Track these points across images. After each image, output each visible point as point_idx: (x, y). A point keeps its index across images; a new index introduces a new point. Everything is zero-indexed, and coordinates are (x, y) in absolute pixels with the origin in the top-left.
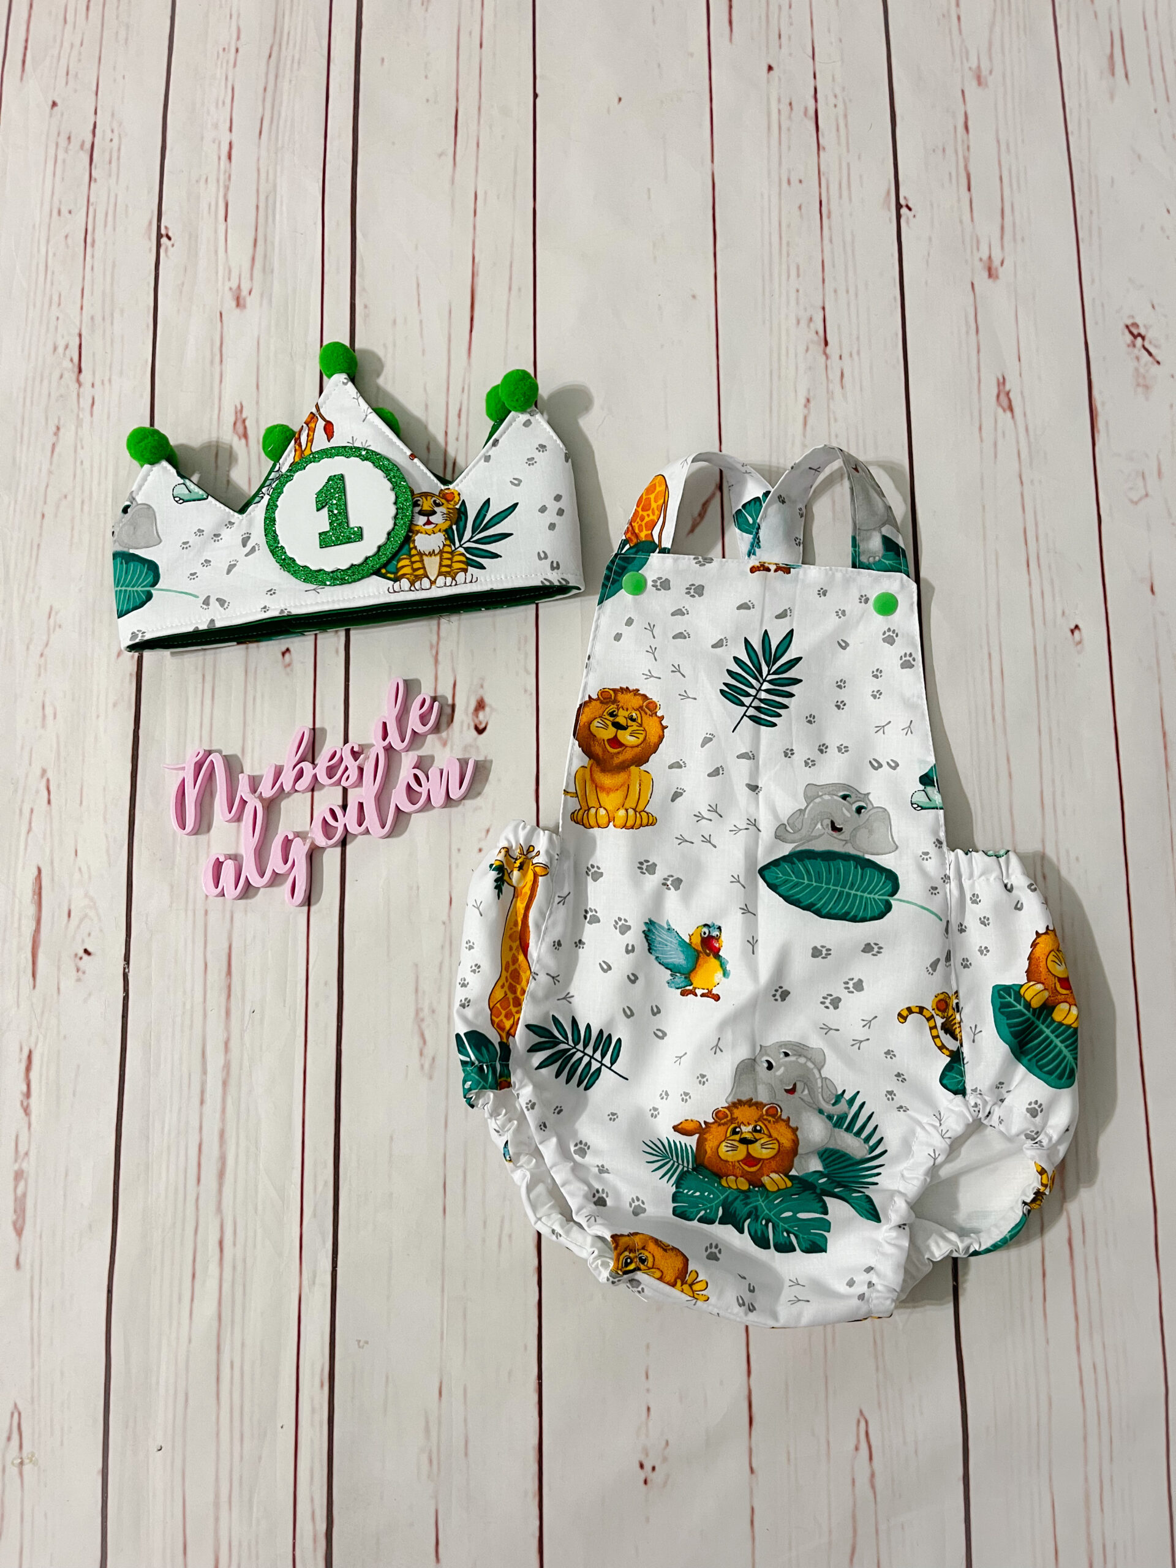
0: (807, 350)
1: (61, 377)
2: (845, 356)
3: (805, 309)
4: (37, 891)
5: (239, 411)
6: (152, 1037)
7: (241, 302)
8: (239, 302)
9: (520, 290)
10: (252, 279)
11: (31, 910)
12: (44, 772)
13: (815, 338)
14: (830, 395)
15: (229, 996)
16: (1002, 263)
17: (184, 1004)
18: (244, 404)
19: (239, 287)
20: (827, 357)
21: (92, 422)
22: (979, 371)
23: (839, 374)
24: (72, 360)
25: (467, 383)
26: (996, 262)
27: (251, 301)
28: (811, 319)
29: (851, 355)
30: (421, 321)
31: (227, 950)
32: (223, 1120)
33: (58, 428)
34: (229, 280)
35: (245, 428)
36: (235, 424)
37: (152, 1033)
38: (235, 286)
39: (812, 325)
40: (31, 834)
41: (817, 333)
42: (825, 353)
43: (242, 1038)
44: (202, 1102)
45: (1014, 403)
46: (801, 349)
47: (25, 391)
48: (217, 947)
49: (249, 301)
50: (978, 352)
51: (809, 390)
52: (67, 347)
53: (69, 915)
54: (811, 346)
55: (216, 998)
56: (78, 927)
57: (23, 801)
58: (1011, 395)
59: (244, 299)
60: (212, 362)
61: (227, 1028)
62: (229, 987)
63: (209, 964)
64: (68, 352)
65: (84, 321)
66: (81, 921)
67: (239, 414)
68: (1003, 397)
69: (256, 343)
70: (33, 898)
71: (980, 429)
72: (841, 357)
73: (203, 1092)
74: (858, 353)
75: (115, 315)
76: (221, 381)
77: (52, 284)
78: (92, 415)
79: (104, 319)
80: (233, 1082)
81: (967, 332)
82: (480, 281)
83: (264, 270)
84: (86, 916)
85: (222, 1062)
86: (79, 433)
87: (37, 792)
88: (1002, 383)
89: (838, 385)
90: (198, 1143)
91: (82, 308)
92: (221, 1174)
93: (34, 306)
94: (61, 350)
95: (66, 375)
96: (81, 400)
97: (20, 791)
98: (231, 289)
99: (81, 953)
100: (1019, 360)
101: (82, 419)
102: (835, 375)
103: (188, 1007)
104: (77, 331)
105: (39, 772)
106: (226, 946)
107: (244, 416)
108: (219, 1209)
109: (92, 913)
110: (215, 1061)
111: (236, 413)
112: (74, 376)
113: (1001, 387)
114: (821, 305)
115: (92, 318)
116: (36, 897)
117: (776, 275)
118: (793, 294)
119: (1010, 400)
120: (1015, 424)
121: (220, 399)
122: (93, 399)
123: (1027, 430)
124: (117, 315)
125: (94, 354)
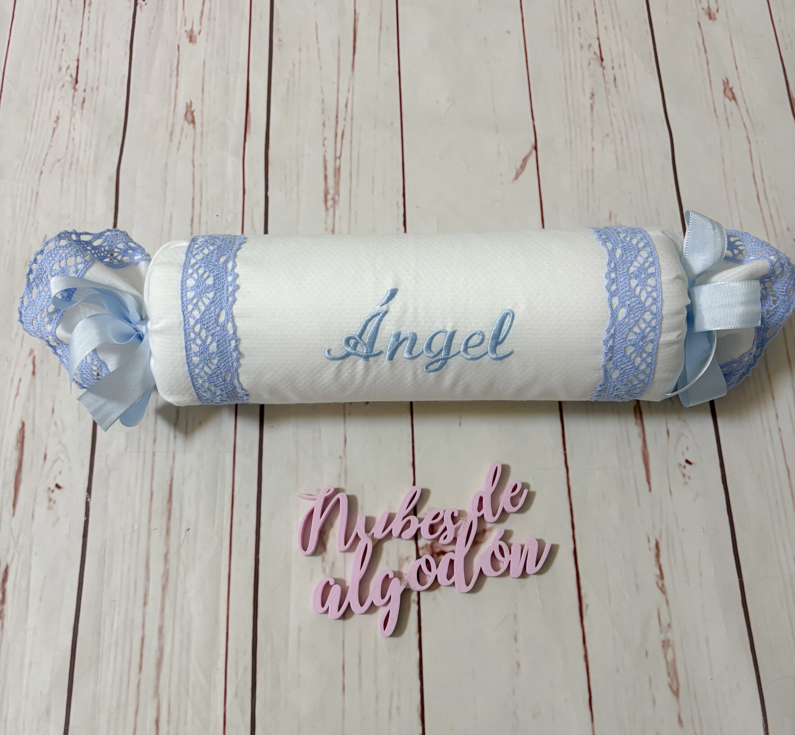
0: (589, 64)
1: (63, 86)
2: (616, 67)
3: (586, 40)
4: (21, 440)
5: (189, 106)
6: (106, 552)
7: (193, 38)
8: (192, 38)
9: (387, 28)
10: (201, 24)
11: (15, 455)
12: (32, 351)
13: (594, 57)
14: (608, 91)
15: (169, 518)
16: (718, 11)
17: (133, 525)
18: (193, 102)
19: (192, 30)
20: (604, 68)
21: (82, 113)
22: (709, 75)
23: (613, 78)
24: (71, 76)
25: (351, 86)
26: (714, 10)
27: (200, 39)
28: (590, 46)
29: (620, 66)
30: (319, 49)
31: (169, 482)
32: (162, 618)
33: (58, 118)
34: (185, 25)
35: (193, 117)
36: (186, 114)
37: (106, 549)
38: (188, 28)
39: (591, 49)
40: (18, 398)
41: (595, 53)
42: (601, 65)
43: (179, 550)
44: (145, 604)
45: (736, 95)
46: (585, 63)
47: (37, 96)
48: (161, 480)
49: (199, 38)
50: (708, 64)
51: (593, 89)
52: (68, 68)
53: (45, 458)
54: (592, 62)
55: (159, 521)
56: (52, 467)
57: (14, 373)
58: (734, 90)
59: (195, 37)
60: (171, 76)
61: (167, 544)
62: (170, 511)
63: (155, 494)
64: (69, 71)
65: (81, 52)
66: (55, 462)
67: (189, 108)
68: (728, 91)
69: (202, 63)
70: (17, 444)
71: (715, 110)
72: (613, 68)
73: (146, 596)
74: (625, 65)
75: (103, 47)
76: (177, 88)
77: (60, 28)
78: (82, 108)
79: (95, 50)
80: (171, 586)
81: (699, 52)
82: (360, 25)
83: (209, 19)
84: (59, 458)
85: (161, 569)
86: (73, 120)
87: (25, 366)
88: (726, 83)
89: (613, 86)
90: (140, 638)
91: (80, 43)
92: (159, 663)
93: (46, 42)
94: (64, 69)
95: (67, 85)
96: (75, 99)
97: (13, 365)
98: (186, 31)
99: (53, 487)
100: (737, 68)
101: (75, 112)
102: (610, 79)
103: (136, 526)
104: (76, 58)
105: (28, 352)
106: (168, 479)
107: (193, 109)
108: (156, 693)
109: (63, 456)
110: (156, 569)
111: (187, 107)
112: (72, 86)
113: (726, 85)
114: (596, 36)
115: (87, 49)
116: (19, 444)
117: (564, 19)
118: (576, 31)
119: (733, 93)
120: (739, 108)
121: (176, 99)
122: (84, 99)
123: (748, 112)
124: (105, 49)
125: (87, 72)
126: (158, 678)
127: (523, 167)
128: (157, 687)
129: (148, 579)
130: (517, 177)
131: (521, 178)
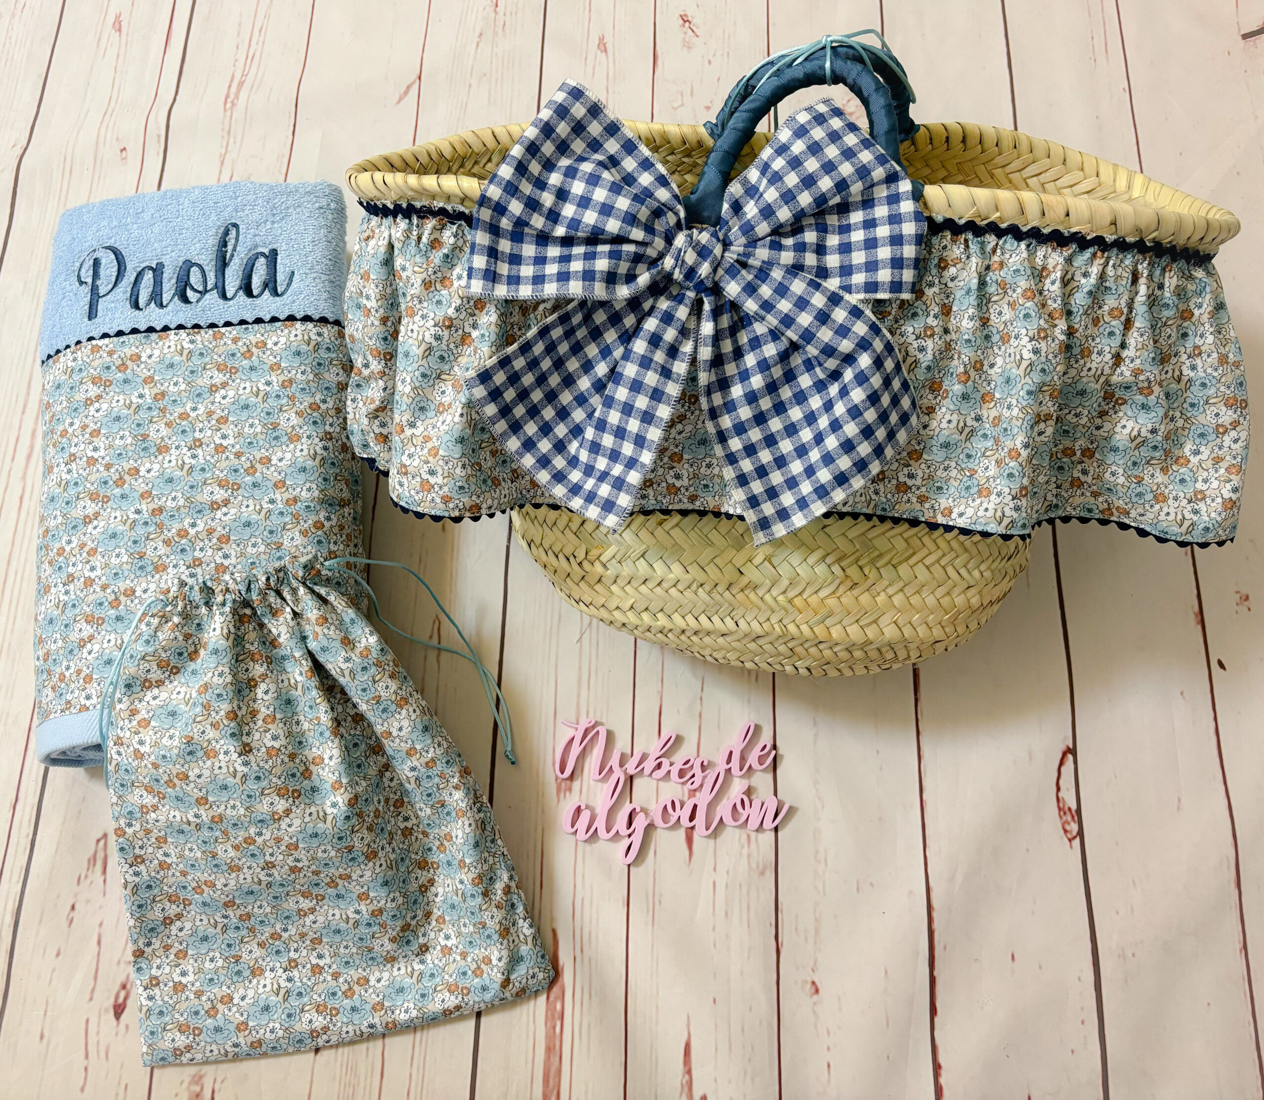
0: (485, 9)
2: (508, 14)
5: (118, 16)
14: (495, 33)
18: (122, 13)
20: (497, 13)
22: (589, 31)
23: (503, 23)
25: (268, 13)
29: (511, 13)
35: (120, 26)
36: (114, 23)
42: (495, 10)
44: (23, 412)
45: (608, 49)
46: (480, 8)
50: (589, 21)
51: (482, 29)
54: (487, 8)
58: (607, 45)
67: (118, 18)
68: (601, 46)
71: (586, 58)
72: (505, 14)
73: (25, 407)
74: (516, 13)
78: (22, 12)
86: (12, 21)
88: (602, 38)
89: (501, 30)
90: (16, 437)
92: (29, 456)
100: (614, 28)
101: (15, 15)
102: (500, 24)
107: (121, 19)
108: (24, 477)
111: (116, 17)
113: (601, 41)
119: (606, 48)
120: (607, 60)
123: (614, 63)
126: (26, 467)
127: (406, 93)
128: (25, 474)
129: (28, 394)
130: (399, 102)
131: (402, 102)
